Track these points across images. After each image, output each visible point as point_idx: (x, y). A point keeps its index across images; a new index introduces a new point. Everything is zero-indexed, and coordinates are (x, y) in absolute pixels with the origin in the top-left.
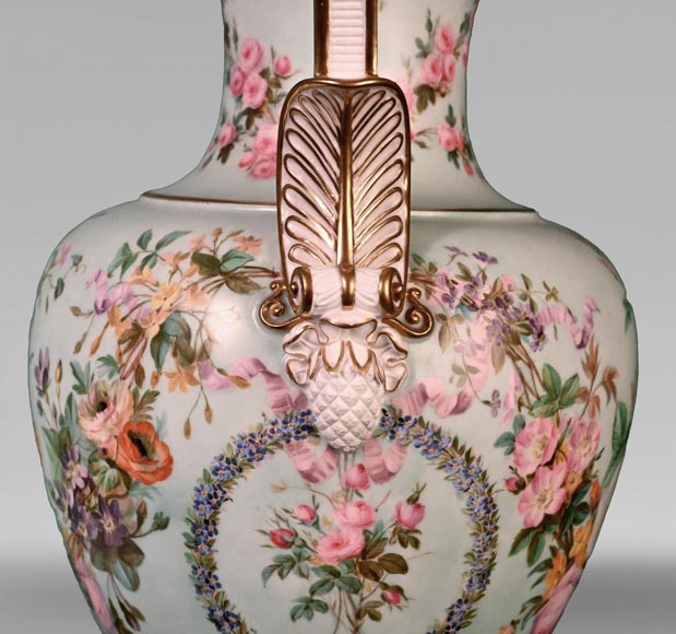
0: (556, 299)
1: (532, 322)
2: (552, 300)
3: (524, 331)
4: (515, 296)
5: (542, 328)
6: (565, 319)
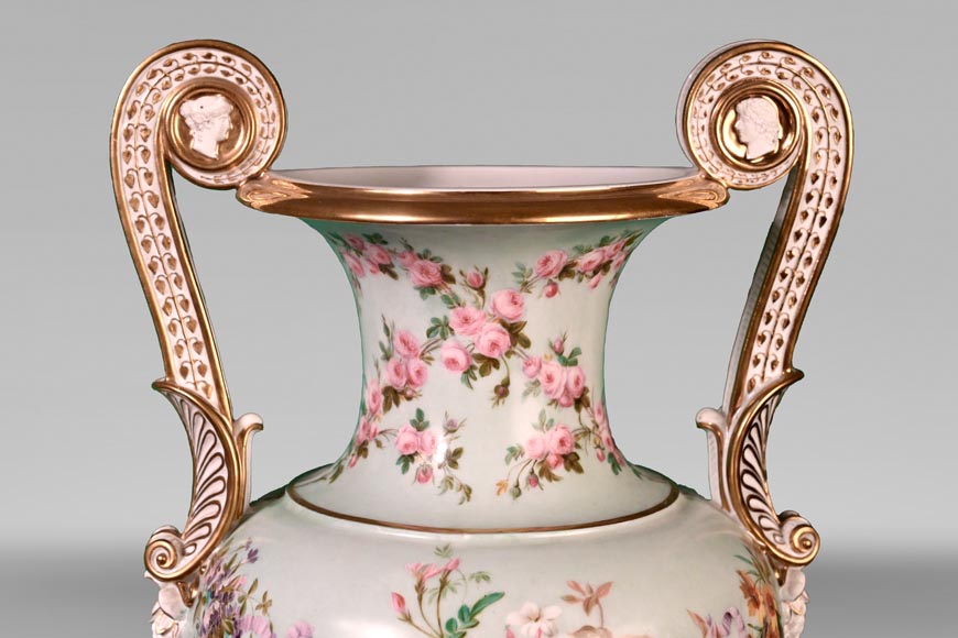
0: (265, 611)
1: (236, 623)
2: (261, 610)
3: (229, 630)
4: (237, 595)
5: (241, 632)
6: (263, 633)
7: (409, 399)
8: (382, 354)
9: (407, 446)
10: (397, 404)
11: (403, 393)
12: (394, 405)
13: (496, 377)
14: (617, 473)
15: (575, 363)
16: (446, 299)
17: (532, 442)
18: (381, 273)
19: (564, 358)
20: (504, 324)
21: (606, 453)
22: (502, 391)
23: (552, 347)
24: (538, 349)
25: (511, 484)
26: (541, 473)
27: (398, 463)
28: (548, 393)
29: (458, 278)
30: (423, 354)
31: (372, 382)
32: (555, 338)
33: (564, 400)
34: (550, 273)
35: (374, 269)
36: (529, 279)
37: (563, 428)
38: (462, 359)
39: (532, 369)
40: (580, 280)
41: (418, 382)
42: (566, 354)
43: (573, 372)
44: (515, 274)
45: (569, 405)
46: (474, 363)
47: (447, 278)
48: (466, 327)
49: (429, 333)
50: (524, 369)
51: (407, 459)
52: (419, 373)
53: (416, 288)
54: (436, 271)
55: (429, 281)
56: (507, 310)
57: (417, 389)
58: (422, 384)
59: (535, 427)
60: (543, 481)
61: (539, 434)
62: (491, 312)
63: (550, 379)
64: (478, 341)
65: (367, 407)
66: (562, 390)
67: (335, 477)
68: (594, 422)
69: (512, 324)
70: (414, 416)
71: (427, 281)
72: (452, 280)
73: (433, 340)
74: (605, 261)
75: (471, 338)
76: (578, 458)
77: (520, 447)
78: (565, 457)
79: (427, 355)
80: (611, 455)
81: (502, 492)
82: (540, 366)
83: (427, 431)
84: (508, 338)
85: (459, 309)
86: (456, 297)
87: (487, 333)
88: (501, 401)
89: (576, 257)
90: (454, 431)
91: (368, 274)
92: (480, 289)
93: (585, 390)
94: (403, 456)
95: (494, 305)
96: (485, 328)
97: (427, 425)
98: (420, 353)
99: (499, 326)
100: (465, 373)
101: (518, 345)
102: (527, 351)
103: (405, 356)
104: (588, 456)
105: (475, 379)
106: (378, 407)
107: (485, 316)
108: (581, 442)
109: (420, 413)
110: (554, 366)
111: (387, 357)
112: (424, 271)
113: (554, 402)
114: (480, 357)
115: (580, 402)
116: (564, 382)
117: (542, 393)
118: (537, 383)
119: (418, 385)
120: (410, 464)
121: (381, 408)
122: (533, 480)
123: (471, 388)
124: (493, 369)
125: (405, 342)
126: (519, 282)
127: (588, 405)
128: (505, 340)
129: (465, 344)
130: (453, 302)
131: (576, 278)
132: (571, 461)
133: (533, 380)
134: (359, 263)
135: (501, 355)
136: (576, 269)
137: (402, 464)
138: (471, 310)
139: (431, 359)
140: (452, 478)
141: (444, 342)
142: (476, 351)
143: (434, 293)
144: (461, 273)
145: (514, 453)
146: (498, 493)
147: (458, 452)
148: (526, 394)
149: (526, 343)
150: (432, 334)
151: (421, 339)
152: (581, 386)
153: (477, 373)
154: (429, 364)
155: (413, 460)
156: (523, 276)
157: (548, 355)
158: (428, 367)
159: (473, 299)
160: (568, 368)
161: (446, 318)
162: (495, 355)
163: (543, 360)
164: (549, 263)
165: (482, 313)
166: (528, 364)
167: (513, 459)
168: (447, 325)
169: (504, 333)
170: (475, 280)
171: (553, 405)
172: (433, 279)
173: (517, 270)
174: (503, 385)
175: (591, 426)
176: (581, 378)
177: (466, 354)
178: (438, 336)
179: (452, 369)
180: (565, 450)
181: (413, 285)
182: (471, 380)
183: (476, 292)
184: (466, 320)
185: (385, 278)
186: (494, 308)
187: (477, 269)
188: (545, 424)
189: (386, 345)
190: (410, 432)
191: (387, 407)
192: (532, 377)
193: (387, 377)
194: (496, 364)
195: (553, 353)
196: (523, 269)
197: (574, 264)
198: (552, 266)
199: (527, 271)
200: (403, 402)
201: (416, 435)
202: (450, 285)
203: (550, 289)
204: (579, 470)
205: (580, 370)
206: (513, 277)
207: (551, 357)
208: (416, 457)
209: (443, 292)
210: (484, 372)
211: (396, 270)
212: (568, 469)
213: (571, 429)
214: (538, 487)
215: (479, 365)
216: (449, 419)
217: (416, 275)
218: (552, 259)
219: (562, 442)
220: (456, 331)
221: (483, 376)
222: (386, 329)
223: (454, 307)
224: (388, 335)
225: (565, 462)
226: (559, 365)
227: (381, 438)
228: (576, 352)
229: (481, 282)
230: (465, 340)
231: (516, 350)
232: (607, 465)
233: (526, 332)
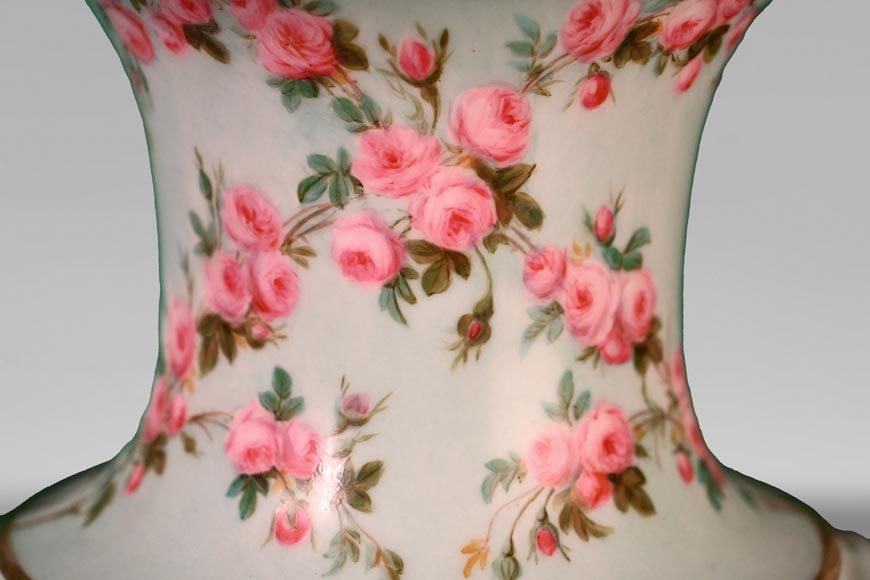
7: (257, 344)
8: (195, 240)
9: (251, 454)
10: (230, 354)
11: (243, 330)
12: (222, 358)
13: (461, 296)
14: (717, 506)
15: (636, 264)
16: (344, 108)
17: (542, 447)
18: (189, 49)
19: (616, 251)
20: (482, 171)
21: (695, 459)
22: (476, 328)
23: (591, 226)
24: (560, 231)
25: (497, 548)
26: (565, 519)
27: (231, 493)
28: (578, 332)
29: (376, 56)
30: (289, 241)
31: (177, 304)
32: (595, 206)
33: (612, 349)
34: (596, 47)
35: (173, 39)
36: (546, 61)
37: (611, 412)
38: (380, 253)
39: (546, 277)
40: (660, 69)
41: (279, 307)
42: (620, 243)
43: (632, 284)
44: (516, 47)
45: (621, 360)
46: (411, 262)
47: (346, 53)
48: (392, 176)
49: (305, 190)
50: (526, 278)
51: (252, 485)
52: (279, 285)
53: (273, 83)
54: (320, 38)
55: (304, 64)
56: (490, 136)
57: (275, 323)
58: (287, 311)
59: (550, 412)
60: (569, 538)
61: (557, 429)
62: (452, 140)
63: (584, 300)
64: (421, 212)
65: (167, 357)
66: (609, 324)
67: (96, 510)
68: (670, 394)
69: (501, 172)
70: (267, 385)
71: (300, 63)
72: (358, 60)
73: (311, 207)
74: (713, 27)
75: (403, 203)
76: (642, 479)
77: (517, 461)
78: (615, 479)
79: (299, 243)
80: (703, 465)
81: (476, 568)
82: (564, 272)
83: (298, 419)
84: (491, 204)
85: (375, 131)
86: (369, 105)
87: (442, 191)
88: (472, 353)
89: (660, 9)
90: (360, 423)
91: (162, 53)
92: (428, 84)
93: (654, 323)
94: (243, 477)
95: (461, 123)
96: (439, 179)
97: (298, 406)
98: (281, 240)
99: (471, 175)
100: (388, 286)
101: (515, 222)
102: (534, 235)
103: (247, 247)
104: (662, 476)
105: (412, 300)
106: (188, 360)
107: (437, 150)
108: (647, 442)
109: (282, 379)
110: (592, 271)
111: (208, 248)
112: (292, 38)
113: (593, 352)
114: (424, 250)
115: (644, 352)
116: (613, 309)
117: (566, 334)
118: (556, 310)
119: (277, 314)
120: (259, 496)
121: (196, 364)
122: (547, 540)
123: (404, 321)
124: (455, 278)
125: (247, 213)
126: (521, 69)
127: (658, 357)
128: (483, 209)
129: (390, 218)
130: (360, 115)
131: (653, 62)
132: (627, 487)
133: (547, 303)
134: (140, 26)
135: (473, 244)
136: (654, 40)
137: (240, 496)
138: (404, 136)
139: (307, 252)
140: (356, 535)
141: (340, 213)
142: (415, 235)
143: (315, 93)
144: (383, 43)
145: (502, 472)
146: (467, 570)
147: (371, 473)
148: (530, 335)
149: (534, 217)
150: (310, 195)
151: (284, 204)
152: (646, 316)
153: (416, 286)
154: (305, 264)
155: (265, 488)
156: (533, 53)
157: (582, 245)
158: (300, 270)
159: (411, 109)
160: (623, 274)
161: (343, 154)
162: (461, 244)
163: (571, 254)
164: (595, 22)
165: (431, 143)
166: (535, 267)
167: (500, 487)
168: (347, 172)
169: (482, 193)
170: (416, 60)
171: (590, 360)
172: (314, 60)
173: (519, 36)
174: (477, 316)
175: (664, 403)
176: (648, 296)
177: (392, 241)
178: (325, 199)
179: (358, 277)
180: (616, 462)
181: (265, 75)
182: (402, 303)
183: (416, 92)
184: (393, 161)
185: (197, 59)
186: (461, 131)
187: (421, 32)
188: (572, 405)
189: (205, 219)
190: (262, 422)
191: (208, 362)
192: (545, 295)
193: (206, 295)
194: (462, 265)
195: (592, 241)
196: (535, 34)
197: (651, 28)
198: (603, 27)
199: (543, 39)
200: (244, 352)
201: (273, 428)
202: (355, 74)
203: (592, 86)
204: (646, 507)
205: (648, 279)
206: (508, 56)
207: (588, 249)
208: (272, 482)
209: (338, 91)
210: (432, 285)
211: (225, 38)
212: (622, 507)
213: (628, 412)
214: (557, 554)
215: (421, 268)
216: (351, 391)
217: (271, 47)
218: (605, 9)
219: (608, 445)
220: (369, 184)
221: (430, 294)
222: (206, 183)
223: (365, 128)
224: (209, 196)
225: (616, 490)
226: (604, 267)
227: (193, 430)
228: (639, 239)
229: (432, 66)
230: (390, 209)
231: (510, 233)
232: (698, 489)
233: (534, 189)
